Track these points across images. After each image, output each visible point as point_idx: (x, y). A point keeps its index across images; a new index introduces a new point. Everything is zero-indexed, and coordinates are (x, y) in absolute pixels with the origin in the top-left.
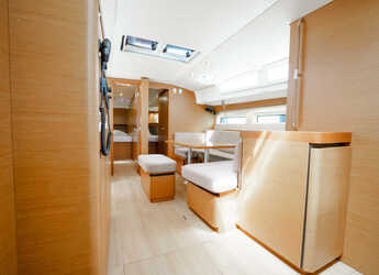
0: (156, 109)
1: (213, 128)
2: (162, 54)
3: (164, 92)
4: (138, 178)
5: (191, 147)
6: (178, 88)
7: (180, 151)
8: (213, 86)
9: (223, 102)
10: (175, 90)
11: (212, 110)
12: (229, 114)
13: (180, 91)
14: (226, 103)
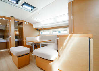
0: (18, 30)
1: (39, 35)
2: (21, 7)
3: (21, 23)
4: (11, 57)
5: (34, 42)
6: (27, 22)
7: (29, 44)
8: (39, 22)
9: (42, 27)
10: (25, 23)
11: (38, 30)
12: (44, 31)
13: (28, 23)
14: (43, 28)
